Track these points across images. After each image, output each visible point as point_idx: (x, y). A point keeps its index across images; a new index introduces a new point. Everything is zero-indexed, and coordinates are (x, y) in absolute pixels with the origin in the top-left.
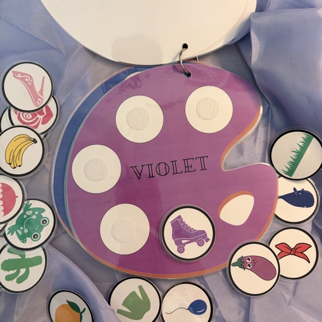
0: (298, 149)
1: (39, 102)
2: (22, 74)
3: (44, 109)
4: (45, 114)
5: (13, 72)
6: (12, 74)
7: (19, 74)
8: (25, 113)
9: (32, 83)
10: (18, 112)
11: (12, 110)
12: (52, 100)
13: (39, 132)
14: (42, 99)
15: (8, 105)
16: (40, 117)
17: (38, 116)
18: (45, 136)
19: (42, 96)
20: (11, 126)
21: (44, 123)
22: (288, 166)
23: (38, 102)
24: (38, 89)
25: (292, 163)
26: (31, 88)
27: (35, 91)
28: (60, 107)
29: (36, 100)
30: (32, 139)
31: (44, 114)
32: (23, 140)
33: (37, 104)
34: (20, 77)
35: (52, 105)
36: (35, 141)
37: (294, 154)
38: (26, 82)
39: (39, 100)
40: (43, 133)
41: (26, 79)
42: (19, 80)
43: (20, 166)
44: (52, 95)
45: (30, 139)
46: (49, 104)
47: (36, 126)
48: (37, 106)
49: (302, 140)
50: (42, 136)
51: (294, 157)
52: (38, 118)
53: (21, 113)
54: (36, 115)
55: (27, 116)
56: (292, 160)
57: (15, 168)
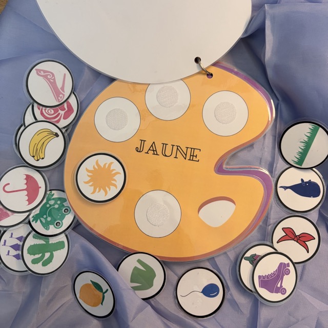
0: (306, 140)
1: (61, 97)
2: (45, 71)
3: (65, 105)
4: (67, 109)
5: (36, 70)
6: (36, 71)
7: (42, 72)
8: (48, 109)
9: (54, 80)
10: (41, 107)
11: (35, 105)
12: (73, 96)
13: (60, 127)
14: (64, 95)
15: (32, 101)
16: (62, 113)
17: (60, 111)
18: (66, 131)
19: (64, 92)
20: (35, 121)
21: (65, 118)
23: (59, 98)
24: (59, 85)
26: (53, 84)
27: (57, 87)
28: (81, 103)
29: (58, 96)
30: (55, 134)
31: (65, 109)
32: (46, 134)
33: (58, 100)
34: (43, 74)
35: (73, 101)
36: (57, 135)
37: (303, 144)
38: (48, 79)
39: (61, 95)
40: (64, 128)
41: (49, 77)
42: (42, 78)
43: (43, 158)
44: (73, 91)
45: (52, 133)
46: (70, 100)
47: (58, 121)
48: (59, 102)
49: (309, 131)
50: (64, 130)
51: (302, 148)
52: (59, 114)
53: (44, 108)
54: (58, 111)
55: (49, 111)
56: (301, 150)
57: (38, 160)
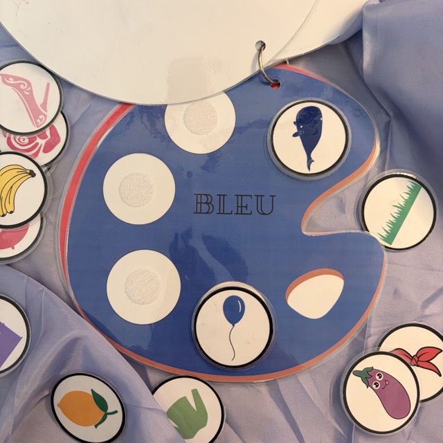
0: (402, 204)
1: (41, 120)
2: (16, 78)
3: (48, 132)
4: (49, 137)
5: (1, 75)
7: (11, 79)
8: (18, 137)
9: (31, 91)
10: (8, 134)
12: (60, 116)
13: (40, 164)
14: (46, 116)
16: (42, 142)
17: (39, 140)
18: (49, 169)
19: (46, 111)
21: (47, 150)
22: (388, 229)
23: (38, 121)
24: (39, 100)
25: (392, 223)
26: (29, 99)
27: (35, 103)
28: (72, 127)
29: (36, 117)
30: (28, 172)
31: (47, 137)
32: (14, 173)
33: (37, 123)
34: (12, 82)
35: (60, 126)
36: (32, 174)
37: (396, 210)
38: (21, 91)
39: (41, 117)
40: (46, 165)
41: (22, 87)
42: (10, 88)
43: (11, 212)
44: (61, 110)
45: (24, 170)
46: (55, 124)
47: (36, 154)
48: (38, 127)
49: (407, 190)
50: (44, 169)
51: (395, 215)
52: (37, 144)
53: (12, 136)
54: (36, 139)
55: (21, 140)
56: (392, 219)
57: (4, 215)
